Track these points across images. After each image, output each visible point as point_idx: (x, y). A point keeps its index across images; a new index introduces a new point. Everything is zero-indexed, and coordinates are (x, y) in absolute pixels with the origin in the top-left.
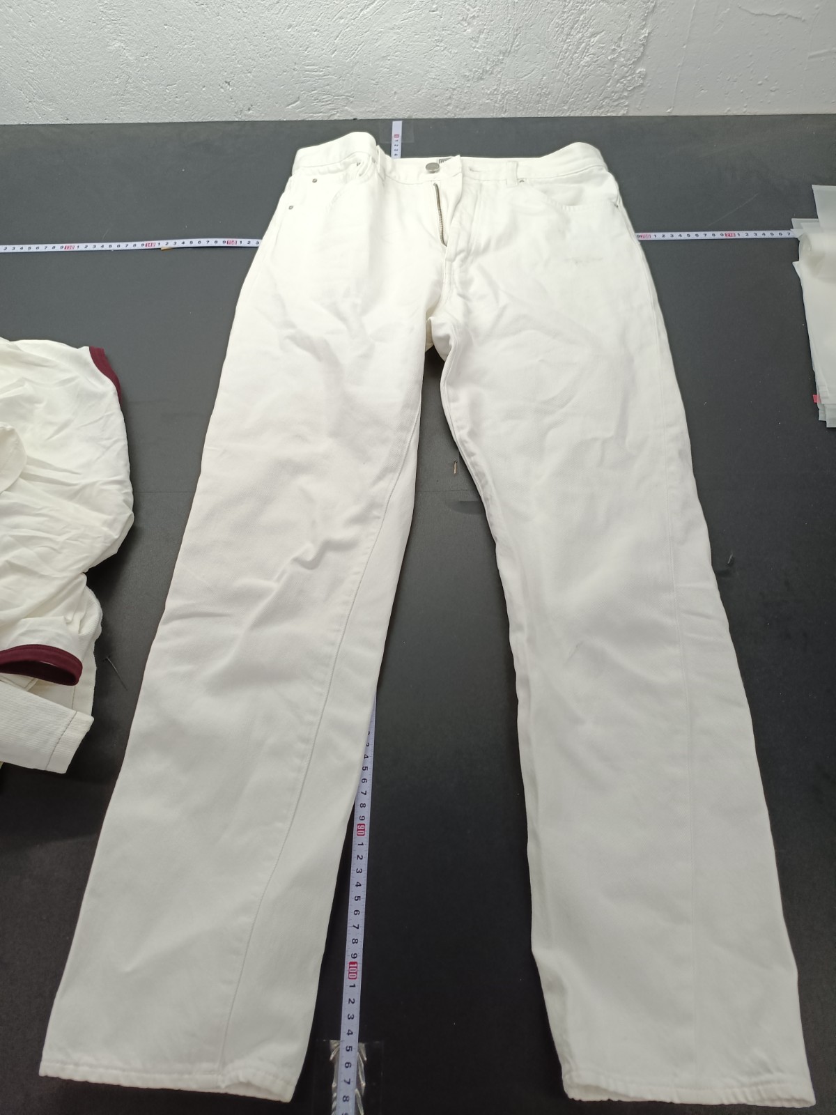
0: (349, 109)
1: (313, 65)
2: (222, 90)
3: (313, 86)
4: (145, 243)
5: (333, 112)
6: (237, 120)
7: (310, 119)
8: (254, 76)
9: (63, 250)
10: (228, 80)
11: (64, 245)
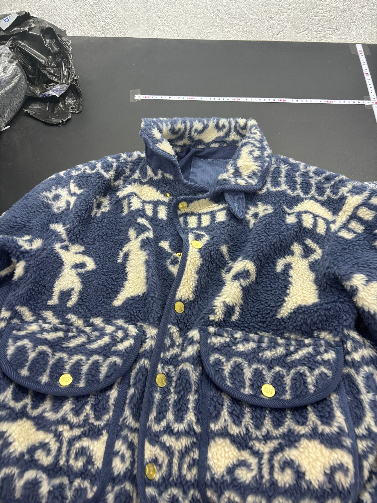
0: (333, 37)
1: (323, 10)
2: (267, 23)
3: (318, 22)
4: (234, 98)
5: (323, 38)
6: (269, 40)
7: (309, 41)
8: (287, 15)
9: (189, 99)
10: (273, 17)
11: (189, 97)
